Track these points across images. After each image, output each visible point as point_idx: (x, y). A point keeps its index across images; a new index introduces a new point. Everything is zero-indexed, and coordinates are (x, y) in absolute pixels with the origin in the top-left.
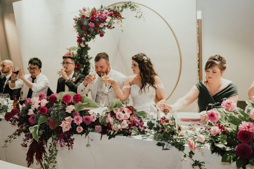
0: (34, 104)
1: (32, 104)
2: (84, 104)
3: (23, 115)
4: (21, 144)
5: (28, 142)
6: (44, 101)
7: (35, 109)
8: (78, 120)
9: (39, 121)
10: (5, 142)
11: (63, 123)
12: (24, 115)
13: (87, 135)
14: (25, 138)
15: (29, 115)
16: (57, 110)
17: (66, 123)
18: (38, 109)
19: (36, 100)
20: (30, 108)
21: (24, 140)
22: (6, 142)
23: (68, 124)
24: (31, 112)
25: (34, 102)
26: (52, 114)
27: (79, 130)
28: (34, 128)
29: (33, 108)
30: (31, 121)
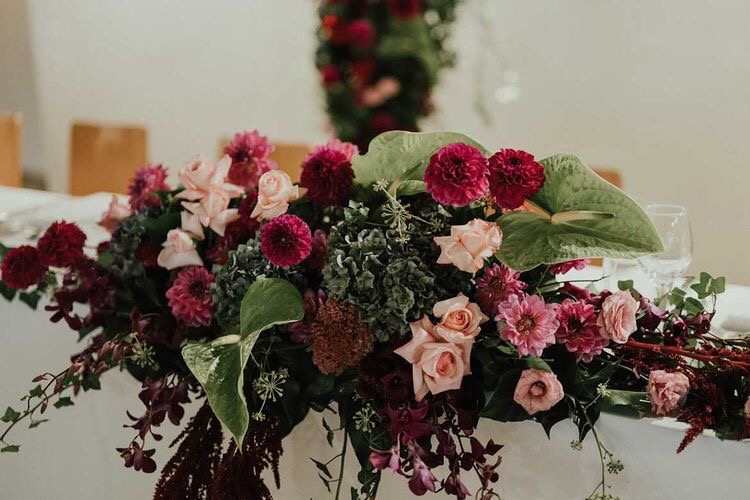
0: (197, 201)
1: (186, 200)
2: (559, 219)
3: (126, 268)
4: (123, 451)
5: (158, 438)
6: (279, 186)
7: (207, 230)
8: (534, 325)
9: (247, 313)
10: (6, 419)
11: (420, 334)
12: (131, 268)
13: (588, 428)
14: (140, 410)
15: (164, 269)
16: (374, 249)
17: (440, 340)
18: (226, 232)
19: (212, 174)
20: (177, 224)
21: (135, 423)
22: (11, 423)
23: (460, 346)
24: (179, 251)
25: (199, 190)
26: (335, 274)
27: (536, 391)
28: (215, 354)
29: (191, 223)
30: (184, 307)
